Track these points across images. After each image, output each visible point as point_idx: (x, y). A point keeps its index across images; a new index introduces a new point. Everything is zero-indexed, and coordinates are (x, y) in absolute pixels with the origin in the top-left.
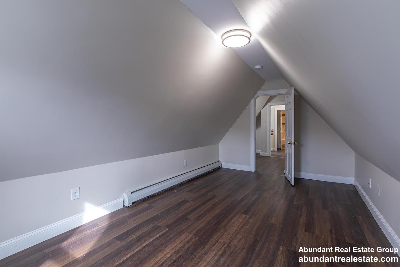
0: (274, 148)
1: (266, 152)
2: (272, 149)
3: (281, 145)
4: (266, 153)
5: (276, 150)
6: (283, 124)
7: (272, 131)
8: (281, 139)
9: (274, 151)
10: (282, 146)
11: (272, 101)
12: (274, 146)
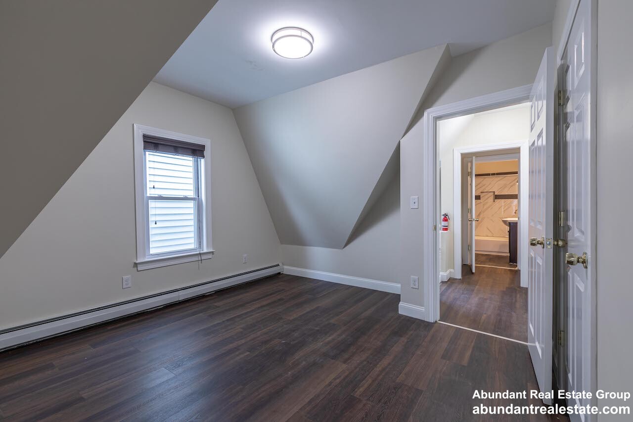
0: (452, 270)
1: (422, 305)
2: (443, 275)
3: (474, 253)
4: (422, 309)
5: (458, 275)
6: (478, 198)
7: (446, 220)
8: (474, 238)
9: (451, 281)
10: (477, 255)
11: (438, 103)
12: (451, 265)
